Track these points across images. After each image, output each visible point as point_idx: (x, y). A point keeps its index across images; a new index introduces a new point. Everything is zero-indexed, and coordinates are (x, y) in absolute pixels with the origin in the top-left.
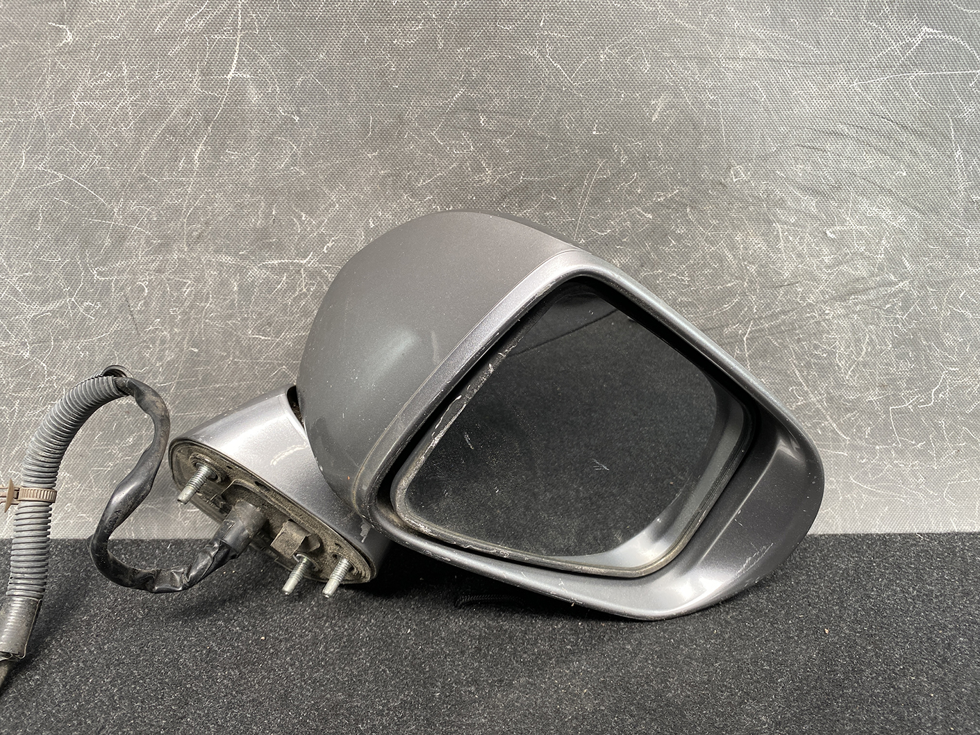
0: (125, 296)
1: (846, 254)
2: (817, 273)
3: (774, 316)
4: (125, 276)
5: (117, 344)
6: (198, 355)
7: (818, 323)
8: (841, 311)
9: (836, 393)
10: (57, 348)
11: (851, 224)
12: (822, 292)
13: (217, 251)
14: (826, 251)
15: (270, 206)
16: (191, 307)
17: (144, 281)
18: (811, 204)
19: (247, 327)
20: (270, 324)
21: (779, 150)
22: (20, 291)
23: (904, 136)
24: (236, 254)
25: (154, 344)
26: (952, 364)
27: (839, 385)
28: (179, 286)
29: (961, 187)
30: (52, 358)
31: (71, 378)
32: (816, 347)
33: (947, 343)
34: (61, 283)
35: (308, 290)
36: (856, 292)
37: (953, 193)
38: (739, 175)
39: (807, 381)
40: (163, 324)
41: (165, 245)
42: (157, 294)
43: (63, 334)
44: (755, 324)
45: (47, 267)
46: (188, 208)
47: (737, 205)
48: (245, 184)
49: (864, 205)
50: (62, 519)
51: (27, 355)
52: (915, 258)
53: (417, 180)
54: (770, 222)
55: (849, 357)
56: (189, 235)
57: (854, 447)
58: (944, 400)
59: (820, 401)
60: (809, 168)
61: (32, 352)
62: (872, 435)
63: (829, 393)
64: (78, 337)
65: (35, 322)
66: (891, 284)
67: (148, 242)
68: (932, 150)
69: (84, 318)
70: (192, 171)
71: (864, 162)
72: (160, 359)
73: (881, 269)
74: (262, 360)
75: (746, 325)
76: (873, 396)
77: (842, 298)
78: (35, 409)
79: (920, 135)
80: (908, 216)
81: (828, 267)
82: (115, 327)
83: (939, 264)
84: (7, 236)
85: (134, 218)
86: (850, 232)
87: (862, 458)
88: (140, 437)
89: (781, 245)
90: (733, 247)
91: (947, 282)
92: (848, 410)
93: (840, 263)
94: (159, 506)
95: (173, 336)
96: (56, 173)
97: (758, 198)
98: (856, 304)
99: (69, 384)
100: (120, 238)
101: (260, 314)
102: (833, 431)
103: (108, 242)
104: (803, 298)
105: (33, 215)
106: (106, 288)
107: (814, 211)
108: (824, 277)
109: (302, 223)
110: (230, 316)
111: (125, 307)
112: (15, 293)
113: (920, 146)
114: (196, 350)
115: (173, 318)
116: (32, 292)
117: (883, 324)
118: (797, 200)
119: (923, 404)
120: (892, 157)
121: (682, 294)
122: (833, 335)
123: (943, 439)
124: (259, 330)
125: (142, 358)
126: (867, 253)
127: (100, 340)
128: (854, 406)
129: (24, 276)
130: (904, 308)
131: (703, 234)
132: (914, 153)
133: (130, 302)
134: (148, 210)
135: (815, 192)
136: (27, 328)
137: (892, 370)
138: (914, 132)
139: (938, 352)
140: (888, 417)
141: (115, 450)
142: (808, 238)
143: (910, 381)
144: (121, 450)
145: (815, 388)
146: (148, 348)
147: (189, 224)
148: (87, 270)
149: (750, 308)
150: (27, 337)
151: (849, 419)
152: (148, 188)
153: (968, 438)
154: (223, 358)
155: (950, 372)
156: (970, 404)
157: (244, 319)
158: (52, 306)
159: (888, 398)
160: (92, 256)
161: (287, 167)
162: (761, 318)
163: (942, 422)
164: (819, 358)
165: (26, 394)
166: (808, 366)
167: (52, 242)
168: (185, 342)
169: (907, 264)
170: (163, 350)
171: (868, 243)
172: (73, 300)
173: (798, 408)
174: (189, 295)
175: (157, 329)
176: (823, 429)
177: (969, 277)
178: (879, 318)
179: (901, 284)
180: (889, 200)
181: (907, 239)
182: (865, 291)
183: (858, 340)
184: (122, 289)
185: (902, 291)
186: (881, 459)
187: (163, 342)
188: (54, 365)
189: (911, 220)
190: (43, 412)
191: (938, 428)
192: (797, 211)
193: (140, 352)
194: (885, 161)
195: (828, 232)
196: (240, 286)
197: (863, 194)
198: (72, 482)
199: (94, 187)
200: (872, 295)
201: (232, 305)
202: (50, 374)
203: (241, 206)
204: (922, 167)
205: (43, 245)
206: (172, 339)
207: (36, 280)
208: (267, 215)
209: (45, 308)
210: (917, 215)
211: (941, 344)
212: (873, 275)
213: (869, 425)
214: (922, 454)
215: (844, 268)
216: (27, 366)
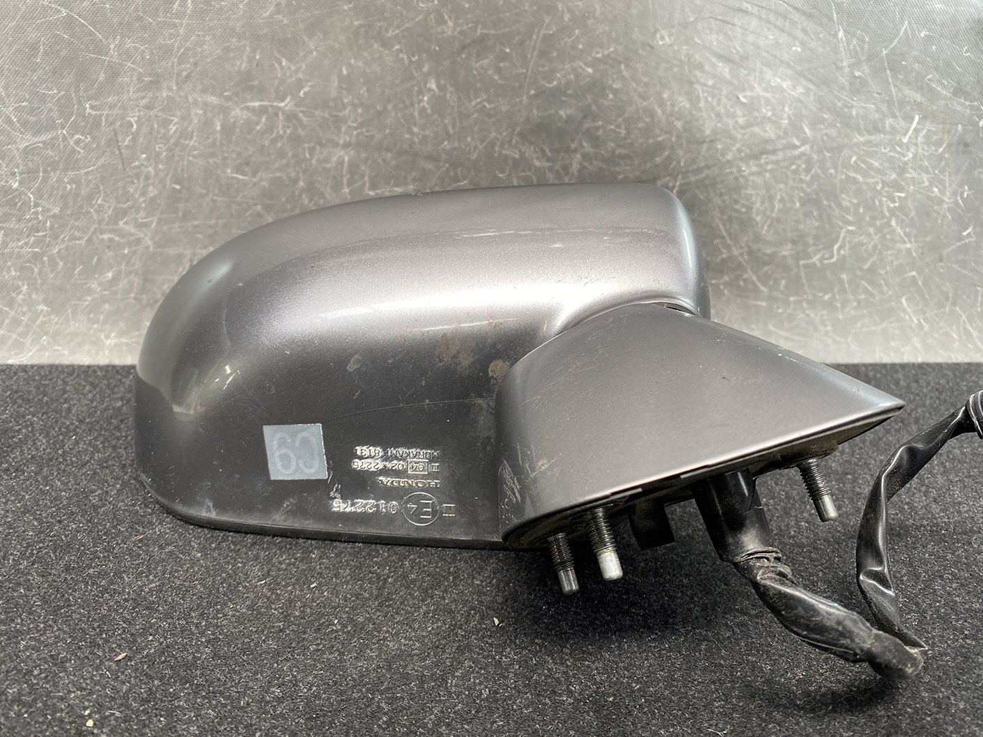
0: (114, 130)
1: (757, 117)
2: (734, 132)
3: (699, 171)
4: (116, 111)
5: (103, 178)
6: (179, 192)
7: (736, 179)
8: (754, 169)
9: (755, 247)
10: (45, 180)
11: (759, 91)
12: (739, 151)
13: (204, 91)
14: (739, 113)
15: (254, 51)
16: (176, 144)
17: (133, 116)
18: (724, 70)
19: (226, 166)
20: (247, 164)
21: (696, 20)
22: (15, 120)
23: (796, 17)
24: (221, 95)
25: (138, 178)
26: (850, 223)
27: (758, 239)
28: (165, 123)
29: (845, 64)
30: (39, 189)
31: (56, 210)
32: (736, 202)
33: (845, 204)
34: (55, 115)
35: (285, 132)
36: (766, 152)
37: (840, 69)
38: (664, 39)
39: (729, 234)
40: (148, 159)
41: (155, 84)
42: (145, 130)
43: (53, 165)
44: (683, 178)
45: (43, 99)
46: (179, 48)
47: (664, 65)
48: (233, 29)
49: (769, 75)
50: (37, 351)
51: (16, 185)
52: (813, 125)
53: (387, 31)
54: (691, 83)
55: (764, 212)
56: (179, 74)
57: (771, 299)
58: (844, 256)
59: (741, 254)
60: (721, 38)
61: (21, 183)
62: (786, 287)
63: (748, 247)
64: (66, 169)
65: (27, 152)
66: (796, 147)
67: (140, 79)
68: (820, 29)
69: (73, 151)
70: (184, 14)
71: (767, 38)
72: (143, 194)
73: (786, 133)
74: (238, 199)
75: (675, 178)
76: (786, 251)
77: (756, 157)
78: (19, 240)
79: (809, 16)
80: (805, 87)
81: (742, 128)
82: (102, 161)
83: (833, 132)
84: (8, 66)
85: (128, 55)
86: (758, 97)
87: (779, 308)
88: (119, 272)
89: (702, 104)
90: (661, 103)
91: (840, 148)
92: (766, 264)
93: (752, 125)
94: (134, 340)
95: (157, 171)
96: (59, 7)
97: (680, 60)
98: (767, 163)
99: (54, 216)
100: (114, 73)
101: (239, 154)
102: (753, 283)
103: (102, 77)
104: (723, 155)
105: (34, 47)
106: (97, 122)
107: (728, 76)
108: (739, 136)
109: (282, 68)
110: (212, 155)
111: (113, 142)
112: (10, 122)
113: (811, 26)
114: (178, 187)
115: (158, 154)
116: (27, 122)
117: (791, 183)
118: (714, 66)
119: (827, 259)
120: (789, 34)
121: (619, 146)
122: (750, 191)
123: (845, 291)
124: (238, 170)
125: (126, 193)
126: (773, 118)
127: (87, 173)
128: (770, 260)
129: (20, 106)
130: (808, 170)
131: (636, 90)
132: (804, 31)
133: (119, 136)
134: (142, 48)
135: (728, 60)
136: (18, 158)
137: (801, 227)
138: (804, 13)
139: (837, 212)
140: (799, 271)
141: (94, 285)
142: (724, 100)
143: (816, 238)
144: (100, 284)
145: (736, 241)
146: (133, 183)
147: (180, 63)
148: (80, 103)
149: (679, 162)
150: (18, 167)
151: (767, 272)
152: (144, 28)
153: (866, 291)
154: (202, 196)
155: (848, 231)
156: (867, 260)
157: (225, 158)
158: (45, 137)
159: (798, 253)
160: (86, 90)
161: (271, 16)
162: (687, 172)
163: (844, 276)
164: (738, 211)
165: (12, 224)
166: (730, 219)
167: (49, 74)
168: (168, 179)
169: (807, 130)
170: (146, 186)
171: (774, 109)
172: (64, 132)
173: (723, 261)
174: (175, 132)
175: (142, 165)
176: (745, 281)
177: (857, 145)
178: (787, 177)
179: (803, 149)
180: (789, 72)
181: (805, 107)
182: (774, 152)
183: (771, 198)
184: (112, 123)
185: (804, 154)
186: (795, 309)
187: (147, 177)
188: (41, 197)
189: (808, 91)
190: (26, 243)
191: (841, 281)
192: (714, 76)
193: (124, 187)
194: (783, 39)
195: (740, 97)
196: (223, 126)
197: (768, 65)
198: (49, 315)
199: (93, 24)
200: (780, 156)
201: (214, 145)
202: (36, 205)
203: (228, 50)
204: (813, 44)
205: (41, 76)
206: (157, 175)
207: (31, 111)
208: (251, 59)
209: (36, 139)
210: (812, 86)
211: (839, 205)
212: (779, 138)
213: (783, 278)
214: (829, 305)
215: (756, 129)
216: (14, 197)
